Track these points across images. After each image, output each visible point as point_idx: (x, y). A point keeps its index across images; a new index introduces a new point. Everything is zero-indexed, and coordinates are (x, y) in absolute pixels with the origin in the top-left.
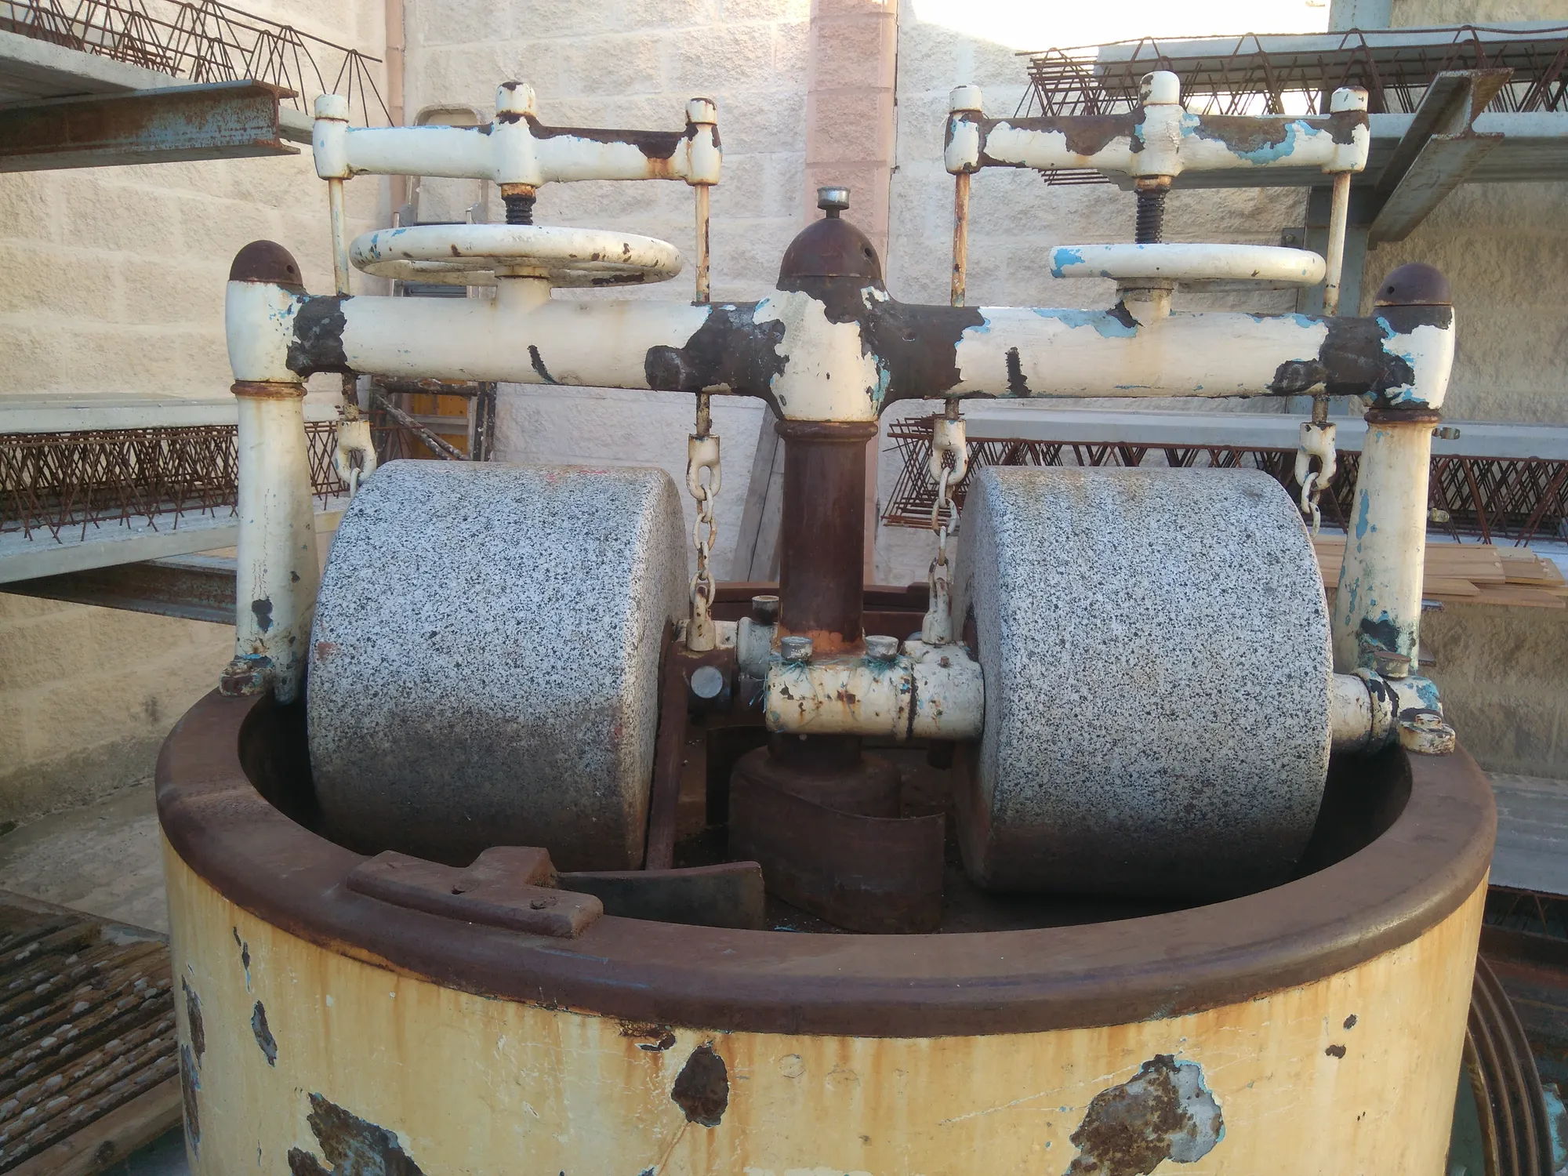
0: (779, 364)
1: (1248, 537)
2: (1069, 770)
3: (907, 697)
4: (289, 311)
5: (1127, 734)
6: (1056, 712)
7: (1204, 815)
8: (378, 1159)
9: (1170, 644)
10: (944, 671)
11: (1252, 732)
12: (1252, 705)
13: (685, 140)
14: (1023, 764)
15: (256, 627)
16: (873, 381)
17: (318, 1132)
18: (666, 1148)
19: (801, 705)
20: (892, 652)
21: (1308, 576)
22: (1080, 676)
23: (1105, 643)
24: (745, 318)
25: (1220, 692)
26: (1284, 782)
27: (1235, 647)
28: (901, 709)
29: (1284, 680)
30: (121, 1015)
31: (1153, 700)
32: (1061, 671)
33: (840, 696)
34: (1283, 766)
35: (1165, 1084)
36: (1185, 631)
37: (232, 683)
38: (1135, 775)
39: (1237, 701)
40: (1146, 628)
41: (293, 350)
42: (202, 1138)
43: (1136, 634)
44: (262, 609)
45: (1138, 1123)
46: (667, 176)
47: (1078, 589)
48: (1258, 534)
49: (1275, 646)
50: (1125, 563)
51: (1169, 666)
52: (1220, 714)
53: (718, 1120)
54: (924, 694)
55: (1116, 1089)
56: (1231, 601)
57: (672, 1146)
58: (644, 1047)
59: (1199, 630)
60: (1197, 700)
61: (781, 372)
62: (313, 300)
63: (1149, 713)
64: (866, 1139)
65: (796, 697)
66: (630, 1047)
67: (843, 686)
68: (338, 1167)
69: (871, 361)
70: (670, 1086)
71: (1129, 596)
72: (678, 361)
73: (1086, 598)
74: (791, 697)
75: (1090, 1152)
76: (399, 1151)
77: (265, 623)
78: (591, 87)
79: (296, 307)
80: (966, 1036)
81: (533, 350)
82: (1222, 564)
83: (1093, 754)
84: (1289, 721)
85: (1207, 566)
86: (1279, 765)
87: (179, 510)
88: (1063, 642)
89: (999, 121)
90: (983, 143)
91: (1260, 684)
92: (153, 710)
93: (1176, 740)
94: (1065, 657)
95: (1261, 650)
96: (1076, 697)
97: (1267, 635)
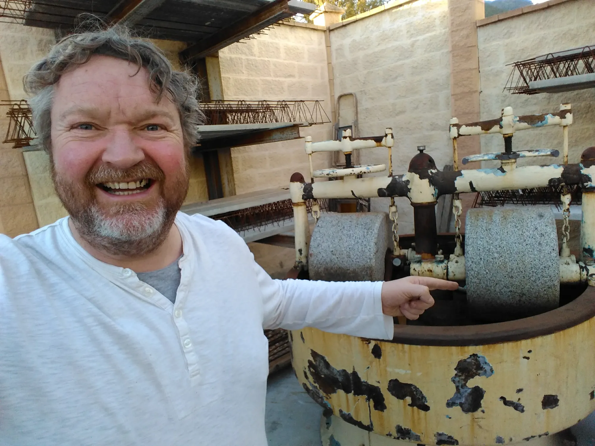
0: (409, 190)
1: (536, 229)
2: (485, 291)
3: (446, 271)
4: (302, 187)
5: (500, 282)
6: (480, 276)
7: (524, 302)
8: (323, 362)
9: (511, 259)
10: (456, 264)
11: (535, 281)
12: (534, 274)
13: (385, 138)
14: (472, 289)
15: (299, 255)
16: (433, 192)
17: (312, 356)
18: (371, 363)
19: (418, 273)
20: (442, 259)
21: (552, 240)
22: (486, 267)
23: (492, 259)
24: (400, 179)
25: (525, 271)
26: (546, 294)
27: (529, 259)
28: (444, 274)
29: (543, 268)
30: (278, 338)
31: (506, 273)
32: (481, 266)
33: (428, 271)
34: (545, 290)
35: (476, 360)
36: (515, 255)
37: (295, 267)
38: (503, 292)
39: (530, 273)
40: (504, 255)
41: (303, 196)
42: (294, 359)
43: (501, 257)
44: (300, 251)
45: (471, 368)
46: (381, 146)
47: (486, 245)
48: (539, 228)
49: (541, 259)
50: (499, 237)
51: (510, 265)
52: (525, 277)
53: (380, 358)
54: (450, 270)
55: (464, 360)
56: (529, 247)
57: (372, 363)
58: (366, 343)
59: (519, 255)
60: (519, 273)
61: (410, 192)
62: (307, 184)
63: (505, 277)
64: (409, 365)
65: (417, 270)
66: (363, 343)
67: (429, 268)
68: (316, 363)
69: (432, 187)
70: (371, 351)
71: (500, 247)
72: (385, 191)
73: (488, 247)
74: (416, 271)
75: (459, 372)
76: (326, 360)
77: (301, 254)
78: (385, 81)
79: (303, 186)
80: (428, 346)
81: (352, 191)
82: (527, 237)
83: (491, 286)
84: (545, 279)
85: (523, 238)
86: (543, 290)
87: (284, 220)
88: (481, 259)
89: (462, 125)
90: (458, 131)
91: (536, 269)
92: (281, 265)
93: (514, 283)
94: (482, 262)
95: (537, 260)
96: (485, 273)
97: (538, 256)
